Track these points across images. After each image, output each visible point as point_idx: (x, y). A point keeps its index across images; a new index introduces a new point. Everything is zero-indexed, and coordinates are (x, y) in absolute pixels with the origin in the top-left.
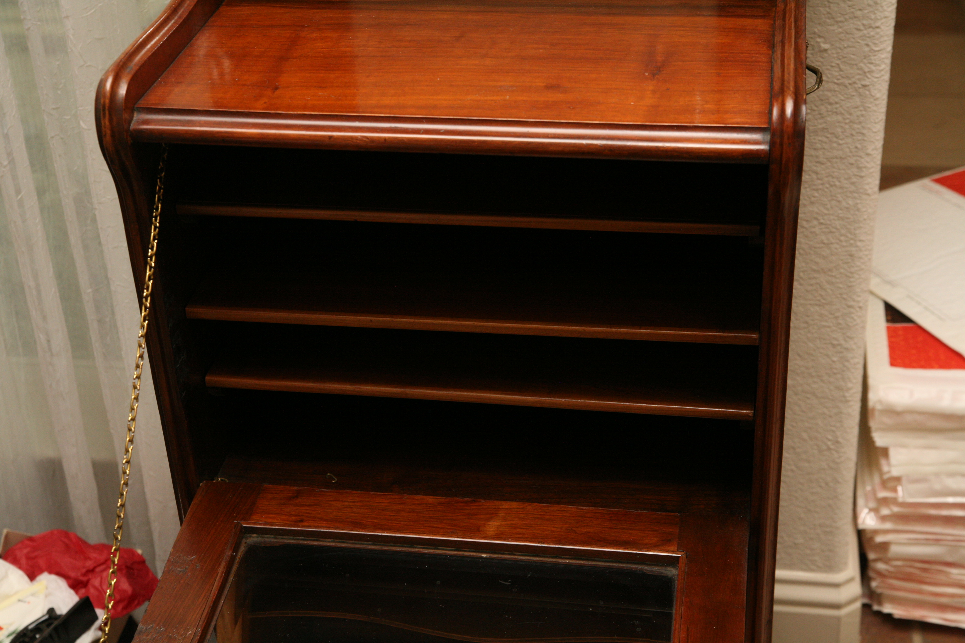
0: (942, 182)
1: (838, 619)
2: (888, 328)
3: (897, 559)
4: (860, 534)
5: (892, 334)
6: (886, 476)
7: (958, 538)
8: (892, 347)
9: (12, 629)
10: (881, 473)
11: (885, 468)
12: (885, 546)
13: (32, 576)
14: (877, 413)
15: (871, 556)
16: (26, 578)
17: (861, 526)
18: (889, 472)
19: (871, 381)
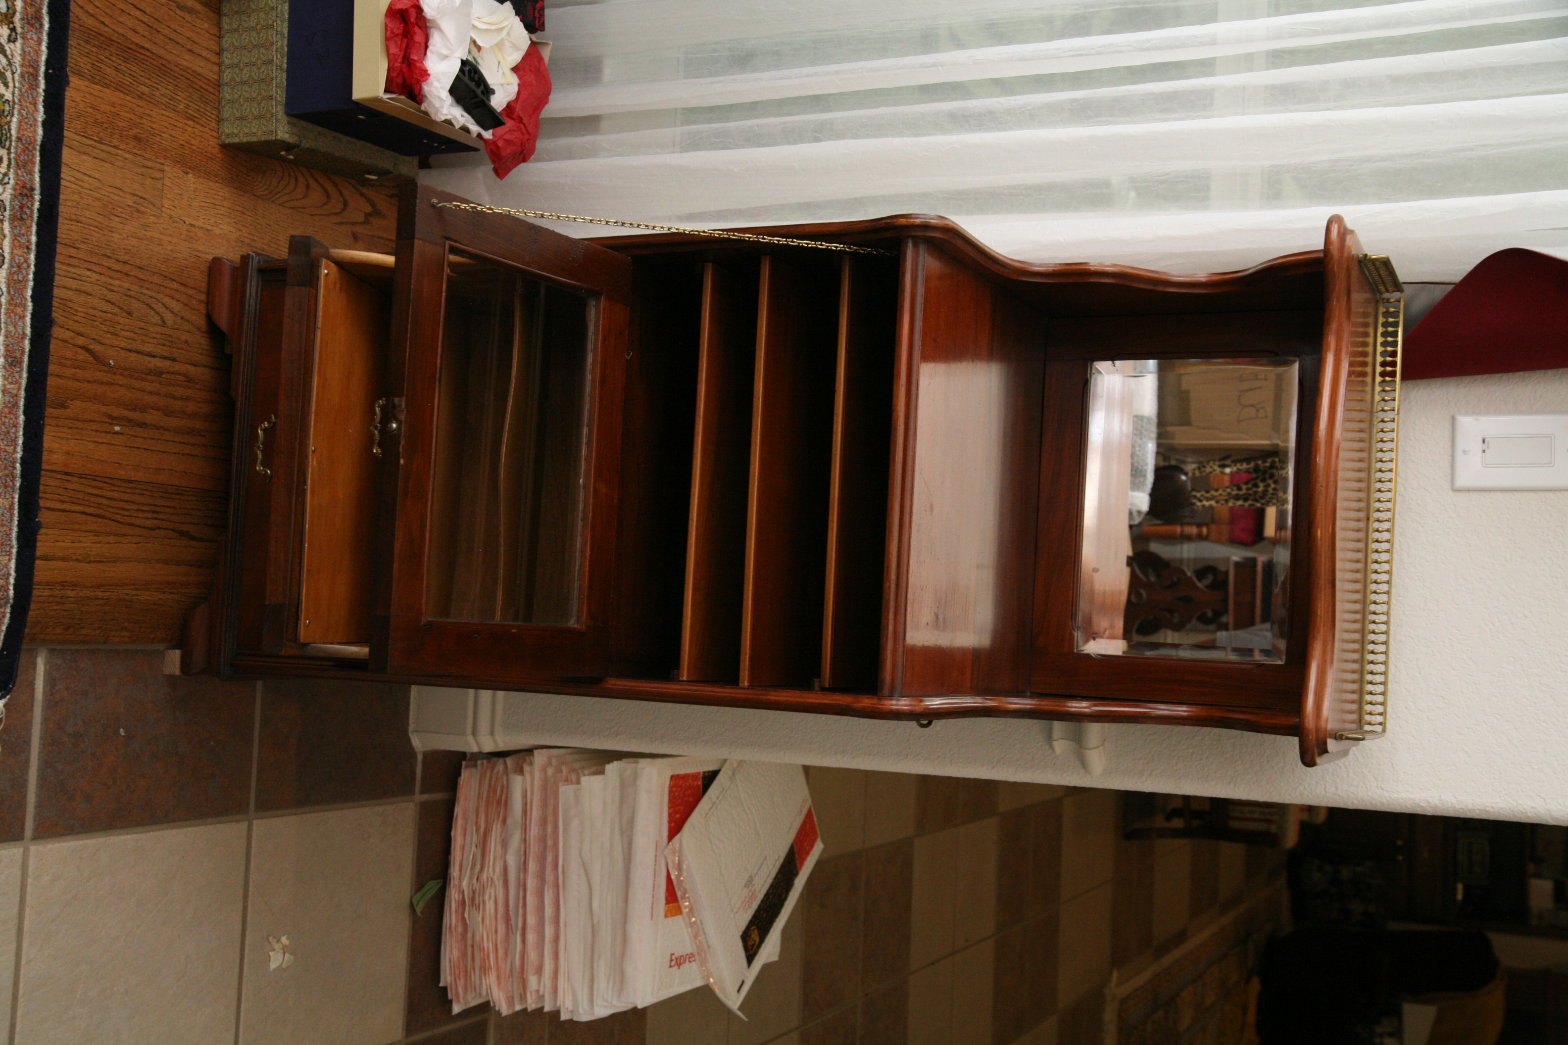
0: (809, 815)
1: (464, 734)
2: (699, 773)
3: (508, 780)
4: (530, 751)
5: (694, 776)
6: (580, 772)
7: (528, 827)
8: (685, 777)
9: (479, 60)
10: (583, 768)
11: (586, 772)
12: (521, 772)
13: (515, 69)
14: (633, 765)
15: (509, 761)
16: (513, 65)
17: (536, 752)
18: (584, 775)
19: (659, 761)
